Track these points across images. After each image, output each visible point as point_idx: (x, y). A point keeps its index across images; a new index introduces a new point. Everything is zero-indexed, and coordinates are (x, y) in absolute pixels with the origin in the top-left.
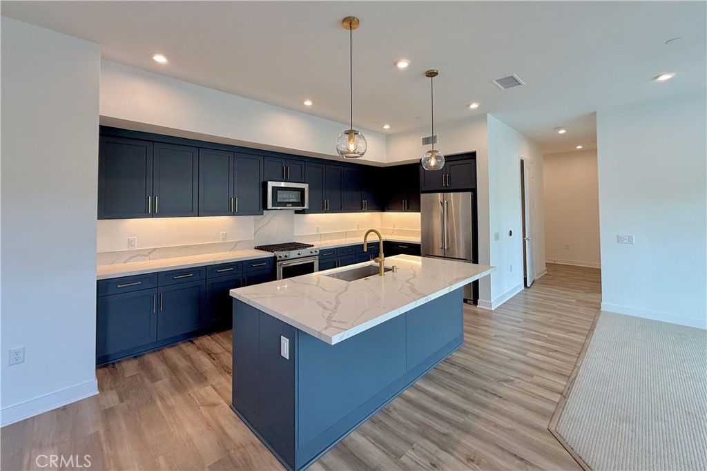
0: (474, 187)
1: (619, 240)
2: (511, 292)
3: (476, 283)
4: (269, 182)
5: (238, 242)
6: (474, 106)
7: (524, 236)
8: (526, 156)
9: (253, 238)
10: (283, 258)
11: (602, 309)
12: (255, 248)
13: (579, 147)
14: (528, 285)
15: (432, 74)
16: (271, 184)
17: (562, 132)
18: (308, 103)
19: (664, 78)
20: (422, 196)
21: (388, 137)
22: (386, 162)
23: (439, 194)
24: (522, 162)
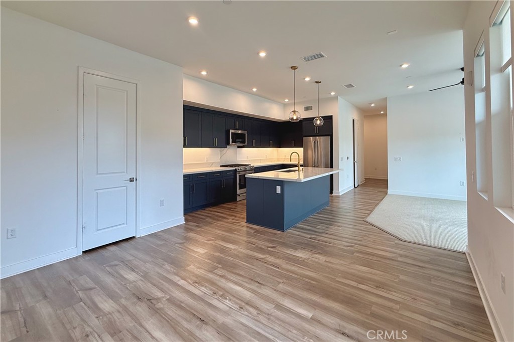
0: (331, 134)
1: (395, 159)
2: (348, 188)
3: (332, 176)
4: (230, 130)
5: (213, 163)
6: (333, 94)
7: (354, 160)
8: (356, 118)
9: (219, 161)
10: (240, 170)
11: (388, 193)
12: (221, 166)
13: (382, 112)
14: (356, 186)
15: (318, 82)
16: (231, 131)
17: (373, 105)
18: (255, 90)
19: (410, 87)
20: (304, 138)
21: (285, 105)
22: (284, 119)
23: (311, 138)
24: (354, 120)
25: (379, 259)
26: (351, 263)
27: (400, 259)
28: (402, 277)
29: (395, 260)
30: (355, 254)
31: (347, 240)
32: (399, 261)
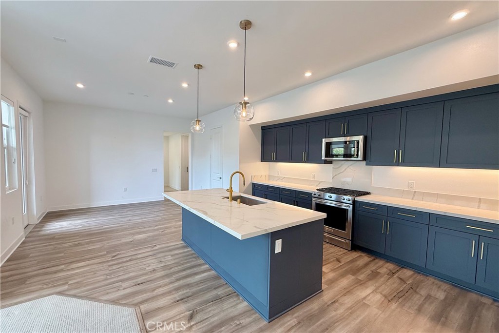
5: (321, 182)
9: (331, 181)
10: (317, 195)
16: (324, 141)
25: (83, 258)
26: (103, 246)
27: (63, 266)
28: (62, 254)
29: (66, 263)
30: (105, 253)
31: (125, 260)
32: (63, 264)
